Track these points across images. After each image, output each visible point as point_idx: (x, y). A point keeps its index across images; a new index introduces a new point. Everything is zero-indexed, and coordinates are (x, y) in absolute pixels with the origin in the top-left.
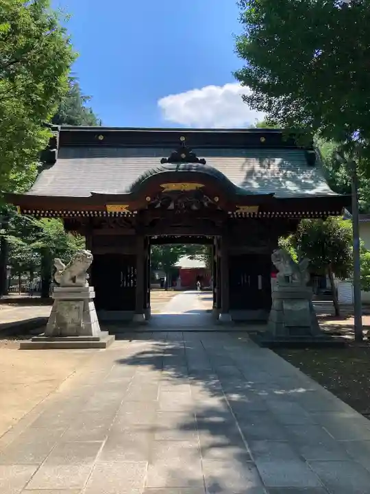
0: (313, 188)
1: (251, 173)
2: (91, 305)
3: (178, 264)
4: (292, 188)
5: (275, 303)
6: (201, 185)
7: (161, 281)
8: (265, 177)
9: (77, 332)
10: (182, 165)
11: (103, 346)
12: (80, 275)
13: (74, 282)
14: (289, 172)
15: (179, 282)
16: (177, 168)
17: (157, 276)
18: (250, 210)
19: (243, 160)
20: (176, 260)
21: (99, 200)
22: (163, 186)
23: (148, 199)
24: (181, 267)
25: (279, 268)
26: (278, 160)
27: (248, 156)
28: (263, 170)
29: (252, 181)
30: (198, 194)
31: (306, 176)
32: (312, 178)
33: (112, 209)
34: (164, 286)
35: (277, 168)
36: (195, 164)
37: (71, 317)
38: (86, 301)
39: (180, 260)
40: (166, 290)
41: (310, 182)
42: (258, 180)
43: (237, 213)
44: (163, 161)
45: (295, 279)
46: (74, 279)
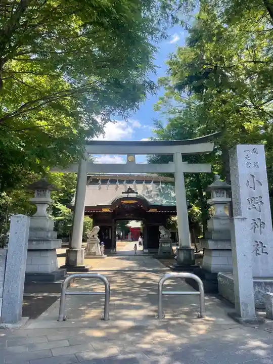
3: (129, 225)
6: (135, 201)
7: (119, 236)
10: (129, 195)
11: (104, 258)
12: (96, 235)
17: (117, 233)
18: (154, 210)
20: (128, 223)
21: (100, 207)
22: (123, 201)
23: (117, 206)
25: (161, 232)
30: (135, 204)
33: (104, 210)
36: (134, 194)
37: (92, 249)
38: (97, 243)
43: (149, 211)
44: (123, 193)
45: (166, 236)
46: (93, 236)
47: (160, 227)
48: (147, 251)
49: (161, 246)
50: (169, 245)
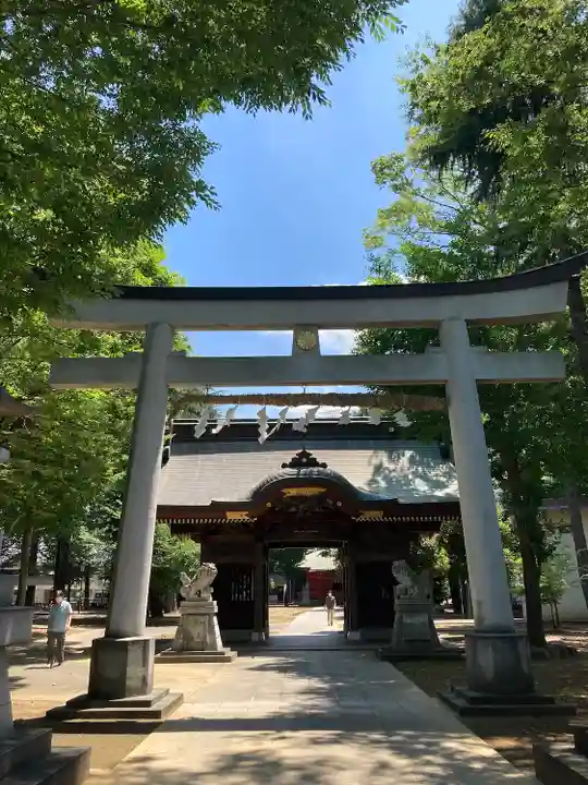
0: (446, 487)
1: (378, 469)
2: (215, 619)
3: (304, 564)
4: (421, 486)
5: (397, 616)
6: (323, 490)
7: (278, 591)
8: (393, 474)
9: (203, 646)
10: (303, 471)
11: (228, 660)
12: (205, 589)
13: (199, 596)
14: (420, 468)
15: (306, 593)
16: (298, 474)
17: (273, 583)
18: (375, 515)
19: (370, 452)
20: (301, 558)
21: (218, 508)
22: (285, 491)
23: (269, 505)
24: (309, 569)
25: (399, 579)
26: (408, 453)
27: (376, 448)
28: (392, 467)
29: (379, 479)
30: (320, 499)
31: (438, 471)
32: (444, 475)
33: (232, 516)
34: (285, 600)
35: (407, 465)
36: (315, 469)
37: (196, 631)
38: (210, 615)
39: (307, 557)
40: (287, 606)
41: (443, 479)
42: (385, 478)
43: (362, 519)
44: (284, 466)
45: (415, 591)
46: (199, 593)
47: (396, 563)
48: (355, 636)
49: (401, 622)
50: (422, 619)
